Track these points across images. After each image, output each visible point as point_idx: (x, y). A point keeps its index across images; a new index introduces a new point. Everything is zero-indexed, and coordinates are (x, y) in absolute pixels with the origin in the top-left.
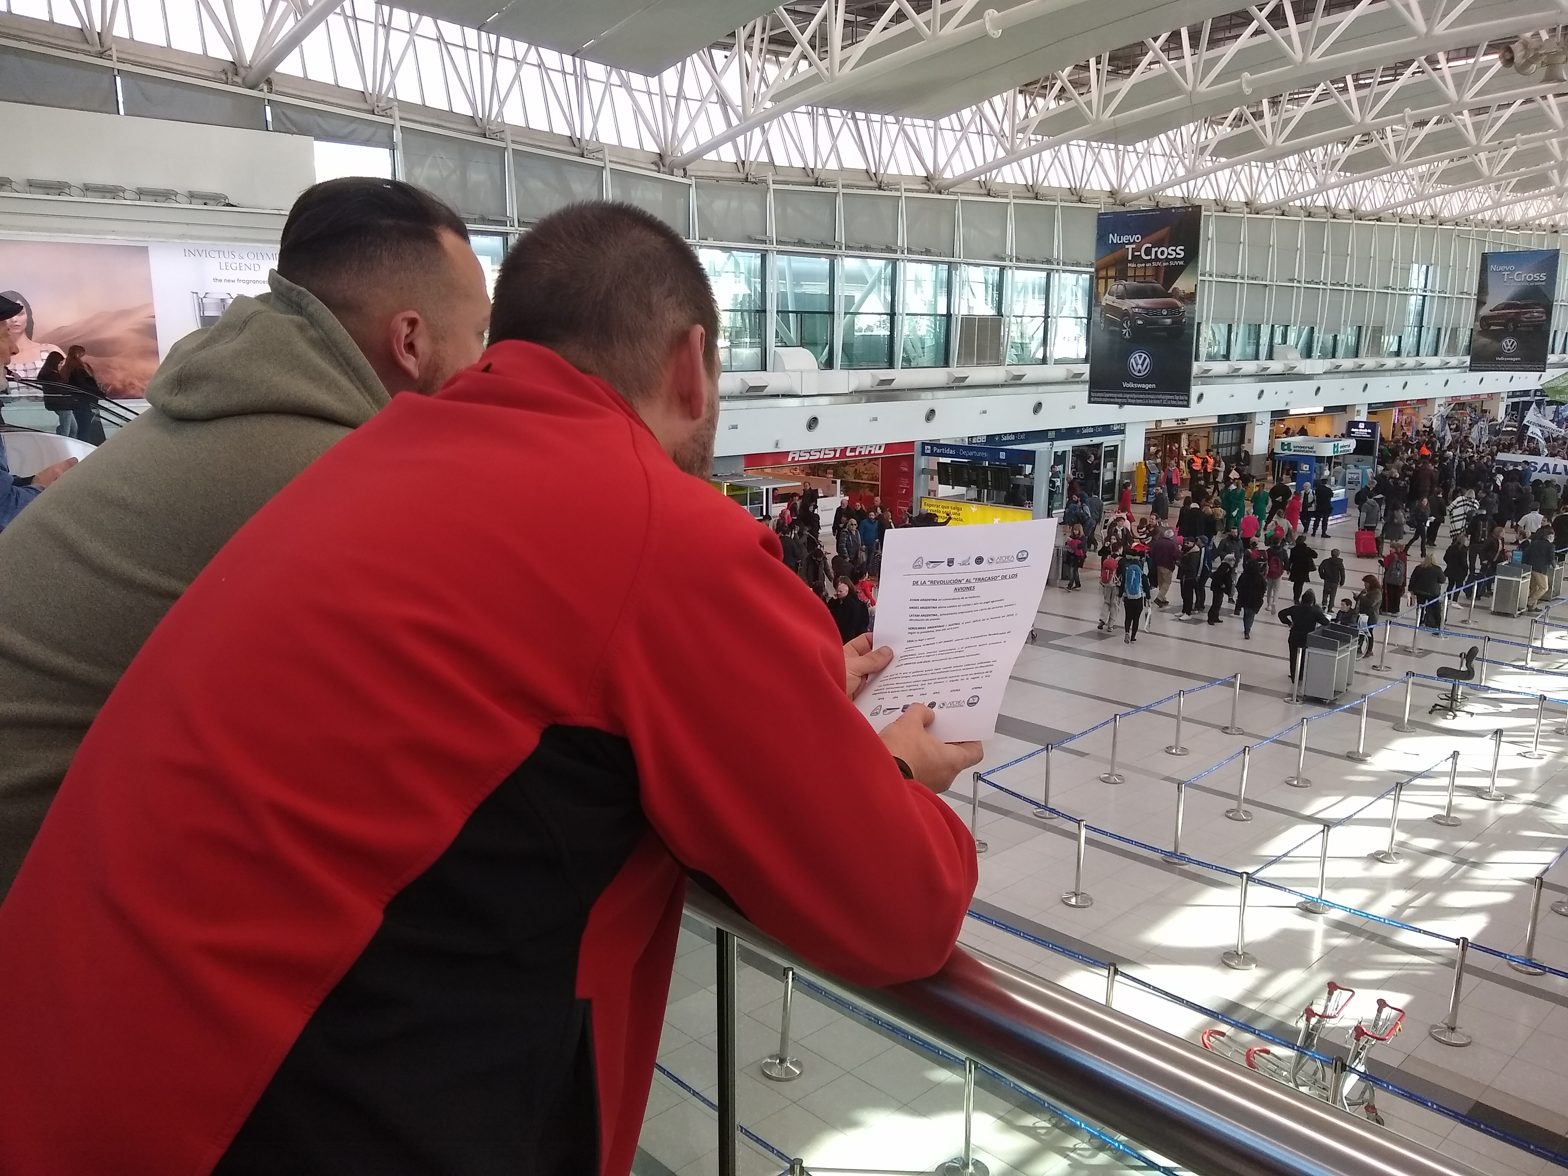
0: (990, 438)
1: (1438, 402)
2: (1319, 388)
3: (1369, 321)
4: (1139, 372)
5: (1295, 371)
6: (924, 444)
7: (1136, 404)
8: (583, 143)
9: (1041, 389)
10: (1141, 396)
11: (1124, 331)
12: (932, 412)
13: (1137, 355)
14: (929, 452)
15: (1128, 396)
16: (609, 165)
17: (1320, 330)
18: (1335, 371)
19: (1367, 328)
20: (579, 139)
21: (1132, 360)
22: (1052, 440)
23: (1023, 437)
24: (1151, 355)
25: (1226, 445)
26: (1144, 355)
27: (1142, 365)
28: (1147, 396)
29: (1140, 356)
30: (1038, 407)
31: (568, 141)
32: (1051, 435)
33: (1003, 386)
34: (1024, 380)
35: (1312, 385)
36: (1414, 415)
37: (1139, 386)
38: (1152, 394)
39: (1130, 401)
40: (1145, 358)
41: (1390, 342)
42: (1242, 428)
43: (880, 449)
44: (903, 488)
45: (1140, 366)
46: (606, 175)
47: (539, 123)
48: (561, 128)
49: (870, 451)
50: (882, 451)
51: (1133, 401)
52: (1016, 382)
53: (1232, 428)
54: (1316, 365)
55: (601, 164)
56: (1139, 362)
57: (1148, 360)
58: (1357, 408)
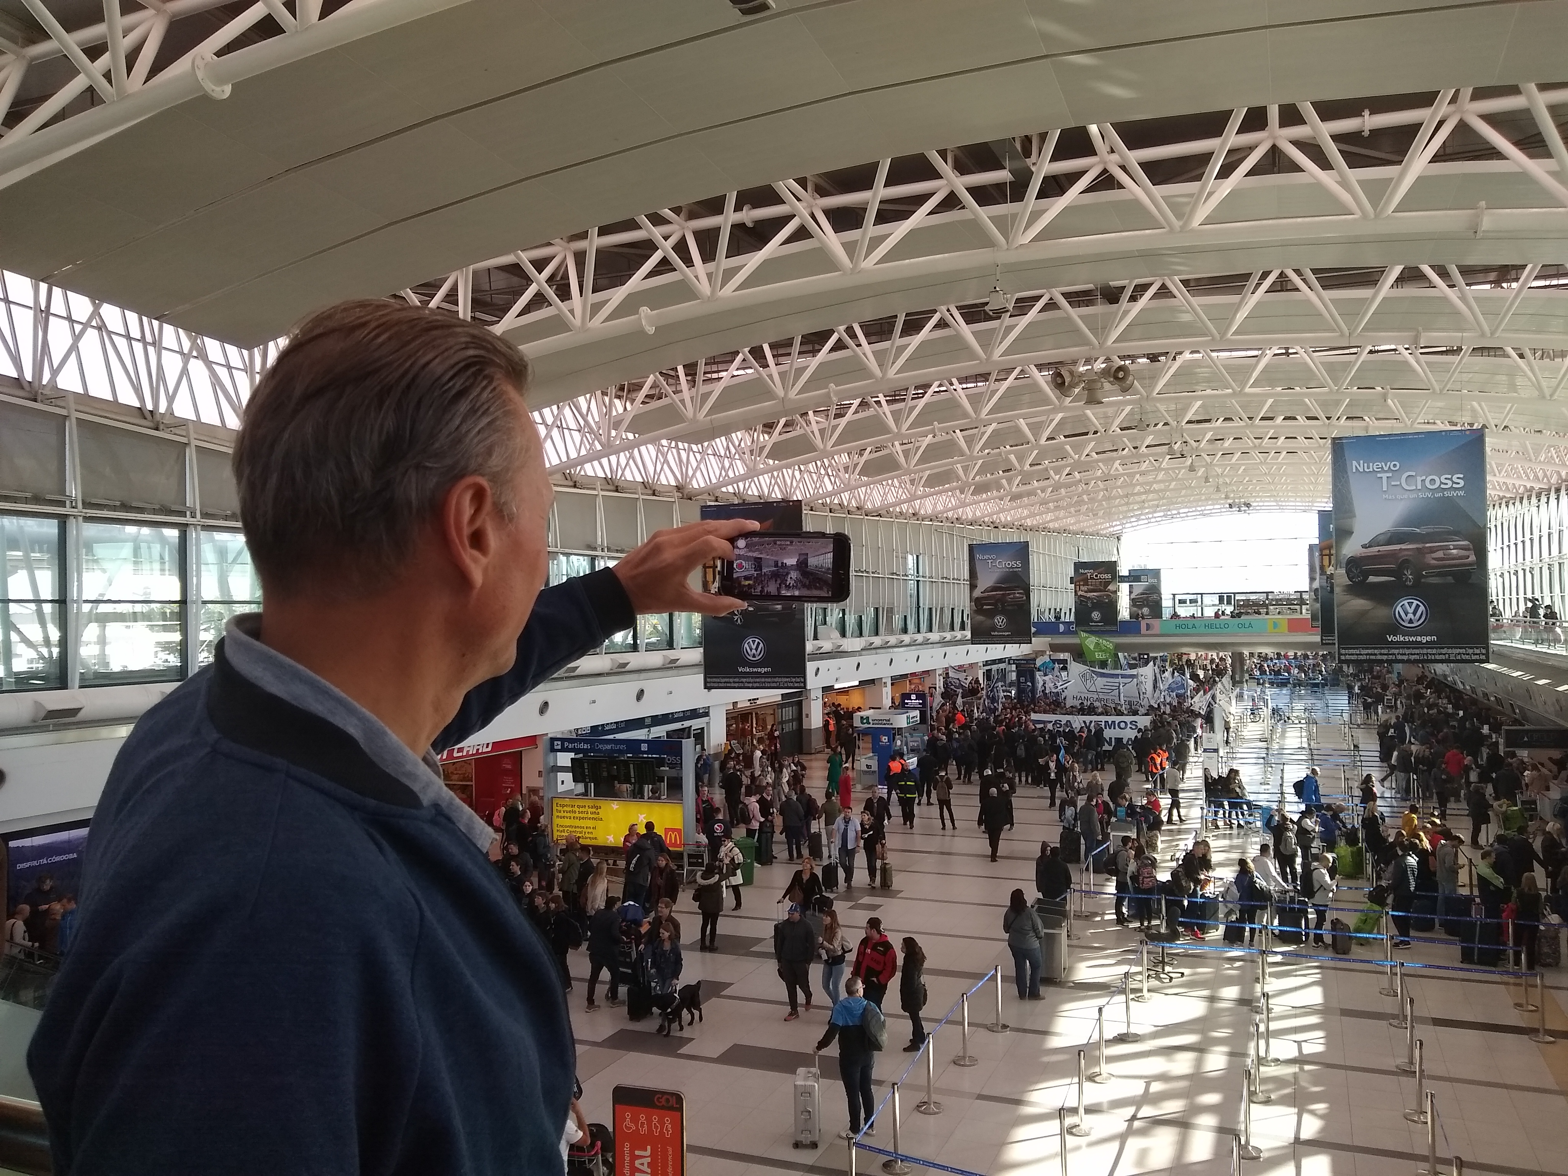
0: (594, 728)
1: (938, 672)
2: (859, 664)
3: (884, 603)
4: (754, 656)
5: (841, 649)
6: (553, 740)
7: (753, 688)
8: (158, 418)
9: (643, 675)
10: (758, 680)
11: (736, 617)
12: (546, 704)
13: (750, 640)
14: (559, 747)
15: (744, 680)
16: (194, 443)
17: (850, 612)
18: (869, 648)
19: (883, 608)
20: (151, 412)
21: (746, 645)
22: (649, 726)
23: (623, 725)
24: (765, 640)
25: (789, 721)
26: (757, 640)
27: (756, 649)
28: (763, 680)
29: (754, 642)
30: (640, 695)
31: (137, 412)
32: (648, 722)
33: (608, 674)
34: (628, 668)
35: (854, 661)
36: (920, 684)
37: (755, 670)
38: (768, 677)
39: (746, 685)
40: (759, 643)
41: (897, 620)
42: (800, 704)
43: (487, 747)
44: (508, 788)
45: (754, 651)
46: (191, 454)
47: (100, 390)
48: (128, 398)
49: (478, 750)
50: (489, 749)
51: (750, 685)
52: (621, 670)
53: (791, 704)
54: (852, 643)
55: (184, 440)
56: (753, 647)
57: (761, 645)
58: (884, 681)
